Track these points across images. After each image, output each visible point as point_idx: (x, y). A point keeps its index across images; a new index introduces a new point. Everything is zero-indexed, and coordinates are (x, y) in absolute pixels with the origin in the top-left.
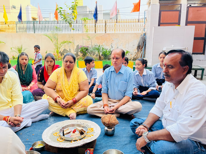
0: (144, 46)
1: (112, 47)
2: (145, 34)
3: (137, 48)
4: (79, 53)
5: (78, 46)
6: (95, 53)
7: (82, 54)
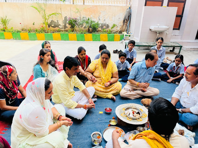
0: (129, 20)
1: (99, 19)
2: (130, 8)
3: (123, 22)
4: (67, 25)
5: (66, 18)
6: (83, 25)
7: (70, 26)
